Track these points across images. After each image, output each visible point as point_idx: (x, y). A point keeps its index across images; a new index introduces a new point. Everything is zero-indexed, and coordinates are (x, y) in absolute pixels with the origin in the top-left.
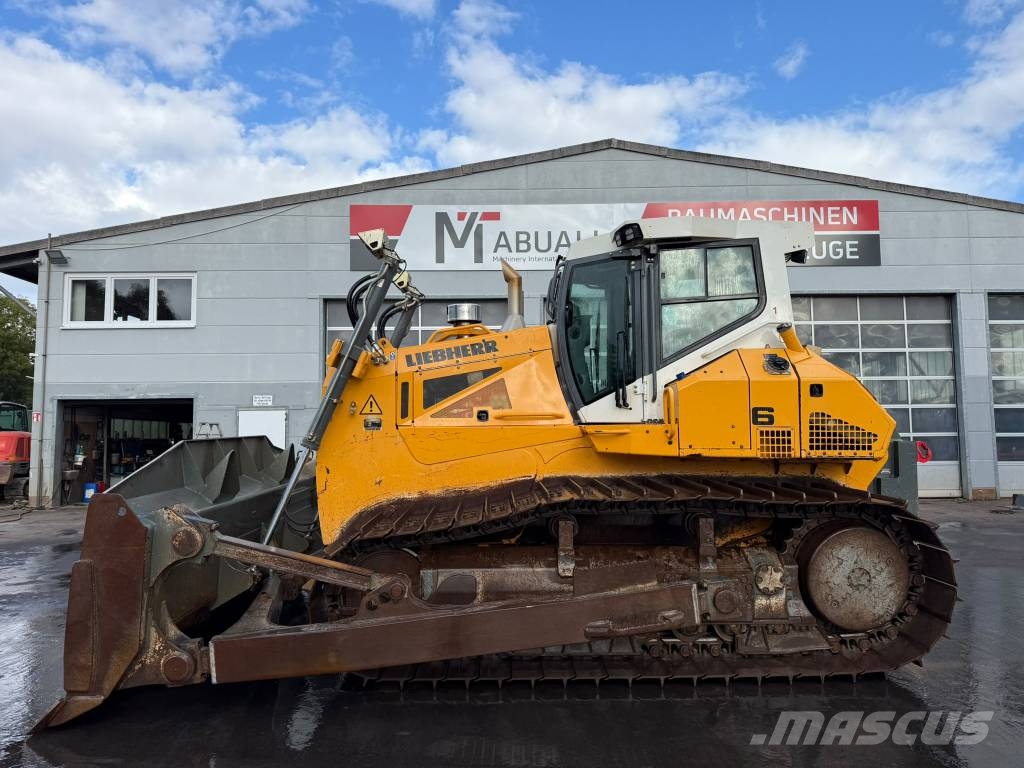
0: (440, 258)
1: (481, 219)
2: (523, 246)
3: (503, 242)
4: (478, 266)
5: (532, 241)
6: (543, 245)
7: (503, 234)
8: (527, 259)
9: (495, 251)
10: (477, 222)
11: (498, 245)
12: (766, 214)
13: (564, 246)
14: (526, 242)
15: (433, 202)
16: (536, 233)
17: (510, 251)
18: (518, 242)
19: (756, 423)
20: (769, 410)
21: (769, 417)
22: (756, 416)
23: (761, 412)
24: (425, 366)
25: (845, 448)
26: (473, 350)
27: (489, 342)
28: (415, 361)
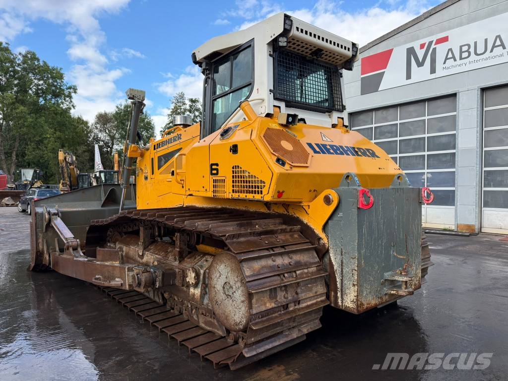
0: (409, 76)
1: (435, 44)
2: (465, 55)
3: (450, 55)
4: (433, 76)
5: (472, 50)
6: (481, 50)
7: (450, 50)
8: (468, 63)
9: (444, 63)
10: (433, 46)
11: (447, 59)
13: (498, 46)
14: (467, 51)
15: (406, 42)
16: (476, 43)
17: (455, 60)
18: (461, 52)
19: (212, 174)
20: (217, 165)
21: (217, 170)
22: (212, 169)
23: (214, 167)
24: (158, 150)
25: (249, 192)
26: (174, 139)
27: (179, 135)
28: (156, 148)
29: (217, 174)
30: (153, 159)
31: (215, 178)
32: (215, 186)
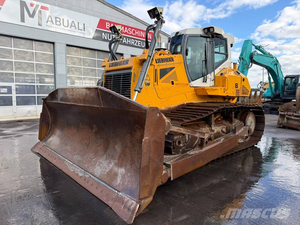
0: (23, 20)
1: (40, 8)
3: (50, 20)
4: (40, 27)
5: (61, 22)
6: (66, 24)
7: (50, 16)
8: (60, 28)
9: (47, 22)
12: (131, 31)
13: (73, 26)
14: (59, 22)
16: (63, 19)
17: (53, 24)
18: (56, 21)
19: (236, 87)
20: (237, 84)
21: (237, 86)
22: (236, 86)
23: (237, 85)
24: (160, 64)
25: (246, 94)
26: (169, 60)
27: (172, 58)
28: (157, 62)
29: (237, 87)
30: (156, 70)
31: (237, 89)
32: (236, 92)
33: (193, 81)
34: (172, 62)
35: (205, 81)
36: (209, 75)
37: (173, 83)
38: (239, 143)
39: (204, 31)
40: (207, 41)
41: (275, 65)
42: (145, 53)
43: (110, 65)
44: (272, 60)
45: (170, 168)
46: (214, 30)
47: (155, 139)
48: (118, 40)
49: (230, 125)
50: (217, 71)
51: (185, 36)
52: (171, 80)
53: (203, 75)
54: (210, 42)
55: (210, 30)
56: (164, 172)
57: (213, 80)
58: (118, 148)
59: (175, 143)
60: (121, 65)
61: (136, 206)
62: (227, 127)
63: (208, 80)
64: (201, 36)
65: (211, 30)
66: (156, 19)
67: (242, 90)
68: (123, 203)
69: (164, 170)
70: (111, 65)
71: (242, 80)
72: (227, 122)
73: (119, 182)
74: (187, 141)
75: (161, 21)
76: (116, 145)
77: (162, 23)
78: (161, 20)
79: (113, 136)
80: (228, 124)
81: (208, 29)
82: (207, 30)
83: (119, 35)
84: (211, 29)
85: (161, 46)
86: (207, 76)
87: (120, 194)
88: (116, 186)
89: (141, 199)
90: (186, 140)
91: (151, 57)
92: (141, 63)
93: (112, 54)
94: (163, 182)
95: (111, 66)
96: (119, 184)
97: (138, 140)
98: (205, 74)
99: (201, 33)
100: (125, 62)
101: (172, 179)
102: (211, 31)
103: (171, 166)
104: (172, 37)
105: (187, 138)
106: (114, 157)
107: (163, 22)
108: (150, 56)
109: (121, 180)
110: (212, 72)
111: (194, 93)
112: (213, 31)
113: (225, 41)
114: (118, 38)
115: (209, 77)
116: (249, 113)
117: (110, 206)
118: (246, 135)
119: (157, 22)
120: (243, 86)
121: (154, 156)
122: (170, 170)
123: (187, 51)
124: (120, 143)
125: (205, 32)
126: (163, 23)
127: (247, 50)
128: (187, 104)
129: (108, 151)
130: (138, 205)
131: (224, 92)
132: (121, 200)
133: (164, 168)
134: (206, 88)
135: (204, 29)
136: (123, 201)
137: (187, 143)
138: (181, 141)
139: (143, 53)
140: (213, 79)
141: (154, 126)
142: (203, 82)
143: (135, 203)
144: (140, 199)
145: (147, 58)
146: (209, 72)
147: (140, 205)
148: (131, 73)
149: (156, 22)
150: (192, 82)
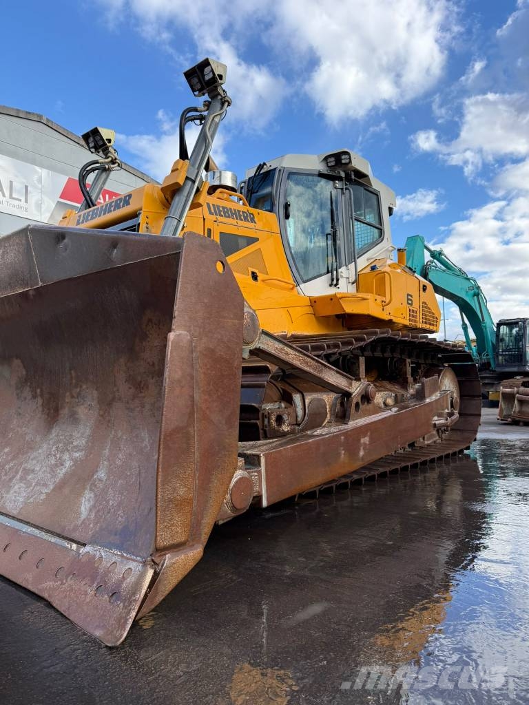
19: (408, 303)
21: (411, 300)
23: (410, 297)
24: (220, 219)
25: (431, 324)
26: (244, 216)
27: (250, 214)
28: (213, 211)
29: (410, 304)
30: (209, 230)
31: (411, 308)
32: (410, 315)
33: (304, 282)
34: (252, 225)
35: (334, 283)
36: (343, 270)
37: (255, 277)
38: (435, 424)
39: (327, 163)
40: (336, 188)
41: (475, 297)
42: (177, 169)
43: (78, 220)
44: (466, 285)
45: (260, 466)
46: (350, 159)
47: (211, 346)
48: (107, 166)
49: (402, 392)
50: (362, 262)
51: (280, 170)
52: (251, 269)
53: (330, 269)
54: (342, 189)
55: (341, 160)
56: (239, 474)
57: (353, 283)
58: (87, 411)
59: (266, 420)
60: (110, 211)
61: (142, 575)
62: (396, 395)
63: (342, 282)
64: (321, 175)
65: (344, 159)
66: (206, 97)
67: (421, 312)
68: (93, 580)
69: (240, 469)
70: (82, 219)
71: (421, 290)
72: (394, 385)
73: (84, 515)
74: (299, 419)
75: (221, 99)
76: (83, 404)
77: (223, 104)
78: (220, 97)
79: (72, 378)
80: (397, 388)
81: (337, 156)
82: (333, 159)
83: (109, 155)
84: (343, 157)
85: (220, 181)
86: (340, 270)
87: (88, 549)
88: (75, 529)
89: (161, 550)
90: (297, 417)
91: (194, 182)
92: (167, 200)
93: (86, 199)
94: (238, 507)
95: (81, 221)
96: (83, 522)
97: (153, 364)
98: (335, 267)
99: (320, 167)
100: (120, 202)
101: (265, 503)
102: (343, 161)
103: (263, 460)
104: (250, 179)
105: (300, 412)
106: (72, 443)
107: (225, 101)
108: (193, 179)
109: (94, 506)
110: (349, 263)
111: (309, 310)
112: (347, 161)
113: (375, 197)
114: (107, 163)
115: (345, 275)
116: (442, 370)
117: (46, 595)
118: (446, 411)
119: (210, 103)
120: (424, 303)
121: (206, 400)
122: (259, 472)
123: (287, 206)
124: (95, 393)
125: (330, 164)
126: (227, 104)
127: (415, 257)
128: (292, 335)
129: (54, 432)
130: (150, 573)
131: (383, 310)
132: (88, 570)
133: (239, 464)
134: (338, 296)
135: (326, 159)
136: (97, 569)
137: (299, 425)
138: (285, 417)
139: (173, 171)
140: (353, 280)
141: (206, 301)
142: (331, 285)
143: (135, 566)
144: (157, 550)
145: (184, 183)
146: (343, 262)
147: (156, 575)
148: (139, 224)
149: (208, 105)
150: (302, 286)
